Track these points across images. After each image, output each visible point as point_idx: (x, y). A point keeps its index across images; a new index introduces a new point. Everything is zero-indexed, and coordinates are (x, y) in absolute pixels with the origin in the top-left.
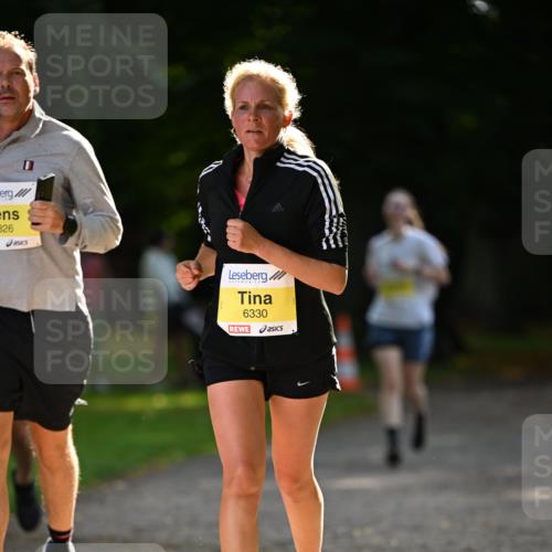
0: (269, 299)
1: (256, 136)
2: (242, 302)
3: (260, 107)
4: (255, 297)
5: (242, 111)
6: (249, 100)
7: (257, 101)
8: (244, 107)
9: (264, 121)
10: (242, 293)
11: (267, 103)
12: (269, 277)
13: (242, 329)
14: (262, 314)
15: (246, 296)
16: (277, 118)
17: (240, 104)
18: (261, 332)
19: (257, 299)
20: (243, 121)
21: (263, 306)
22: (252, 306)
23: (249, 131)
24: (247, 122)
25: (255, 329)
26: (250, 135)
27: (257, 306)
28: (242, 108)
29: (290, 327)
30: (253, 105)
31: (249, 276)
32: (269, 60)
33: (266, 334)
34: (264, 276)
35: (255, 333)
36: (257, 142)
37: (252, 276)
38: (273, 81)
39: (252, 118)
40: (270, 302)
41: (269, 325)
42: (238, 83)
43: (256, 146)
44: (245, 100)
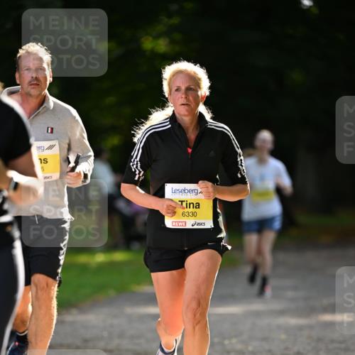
0: (198, 206)
1: (186, 107)
3: (188, 89)
4: (190, 204)
5: (176, 93)
6: (181, 85)
7: (186, 85)
11: (192, 87)
12: (199, 192)
13: (180, 224)
14: (194, 215)
15: (184, 204)
16: (198, 96)
17: (176, 88)
18: (193, 226)
19: (192, 205)
20: (178, 98)
21: (195, 210)
22: (188, 210)
24: (180, 99)
25: (189, 224)
26: (183, 106)
27: (191, 210)
28: (177, 90)
29: (209, 224)
30: (183, 88)
31: (186, 191)
32: (189, 61)
33: (196, 227)
34: (196, 191)
35: (189, 226)
36: (187, 111)
37: (189, 191)
38: (195, 73)
39: (183, 96)
40: (199, 208)
41: (198, 221)
42: (173, 76)
43: (186, 113)
44: (178, 85)
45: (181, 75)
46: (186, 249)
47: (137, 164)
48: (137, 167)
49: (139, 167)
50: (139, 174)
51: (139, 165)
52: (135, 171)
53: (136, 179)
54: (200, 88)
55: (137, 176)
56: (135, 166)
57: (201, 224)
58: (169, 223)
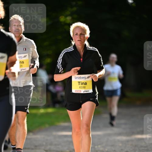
0: (86, 84)
1: (80, 42)
2: (79, 84)
3: (81, 34)
6: (78, 32)
7: (80, 33)
8: (77, 34)
9: (82, 38)
10: (79, 82)
11: (83, 33)
12: (86, 78)
13: (79, 91)
14: (84, 87)
15: (80, 83)
16: (85, 37)
17: (76, 33)
19: (83, 84)
20: (77, 38)
21: (85, 85)
22: (82, 86)
25: (82, 91)
27: (83, 85)
28: (76, 34)
29: (91, 91)
30: (79, 34)
32: (82, 22)
33: (85, 93)
35: (82, 92)
36: (80, 43)
37: (82, 78)
38: (84, 27)
39: (79, 37)
41: (86, 90)
42: (75, 28)
43: (80, 44)
44: (77, 32)
45: (78, 28)
46: (81, 102)
47: (60, 65)
48: (60, 67)
50: (61, 70)
51: (61, 66)
52: (59, 68)
53: (60, 72)
54: (86, 33)
55: (60, 71)
56: (59, 66)
58: (74, 91)
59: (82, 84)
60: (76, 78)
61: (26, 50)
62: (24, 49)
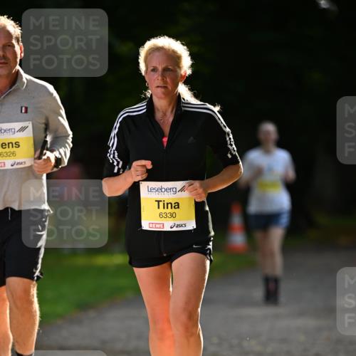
0: (177, 205)
1: (163, 90)
2: (159, 208)
3: (165, 70)
4: (167, 204)
5: (152, 73)
6: (158, 66)
7: (163, 66)
8: (154, 70)
9: (168, 80)
10: (159, 202)
11: (170, 67)
12: (178, 190)
13: (157, 226)
14: (173, 216)
15: (161, 204)
17: (152, 68)
18: (171, 228)
19: (169, 205)
20: (154, 80)
21: (174, 210)
22: (166, 210)
23: (158, 87)
24: (156, 81)
25: (167, 226)
26: (159, 89)
27: (169, 210)
29: (191, 225)
30: (160, 68)
31: (163, 190)
33: (175, 229)
34: (174, 190)
35: (167, 228)
36: (164, 93)
37: (166, 190)
38: (174, 52)
39: (160, 78)
40: (178, 208)
41: (177, 223)
42: (150, 54)
43: (163, 96)
44: (154, 65)
45: (157, 54)
46: (165, 255)
47: (114, 153)
48: (114, 157)
49: (116, 156)
50: (118, 165)
51: (116, 154)
52: (113, 162)
53: (116, 171)
55: (116, 168)
56: (112, 156)
57: (182, 226)
58: (146, 225)
59: (166, 205)
60: (150, 190)
61: (26, 112)
62: (23, 108)
